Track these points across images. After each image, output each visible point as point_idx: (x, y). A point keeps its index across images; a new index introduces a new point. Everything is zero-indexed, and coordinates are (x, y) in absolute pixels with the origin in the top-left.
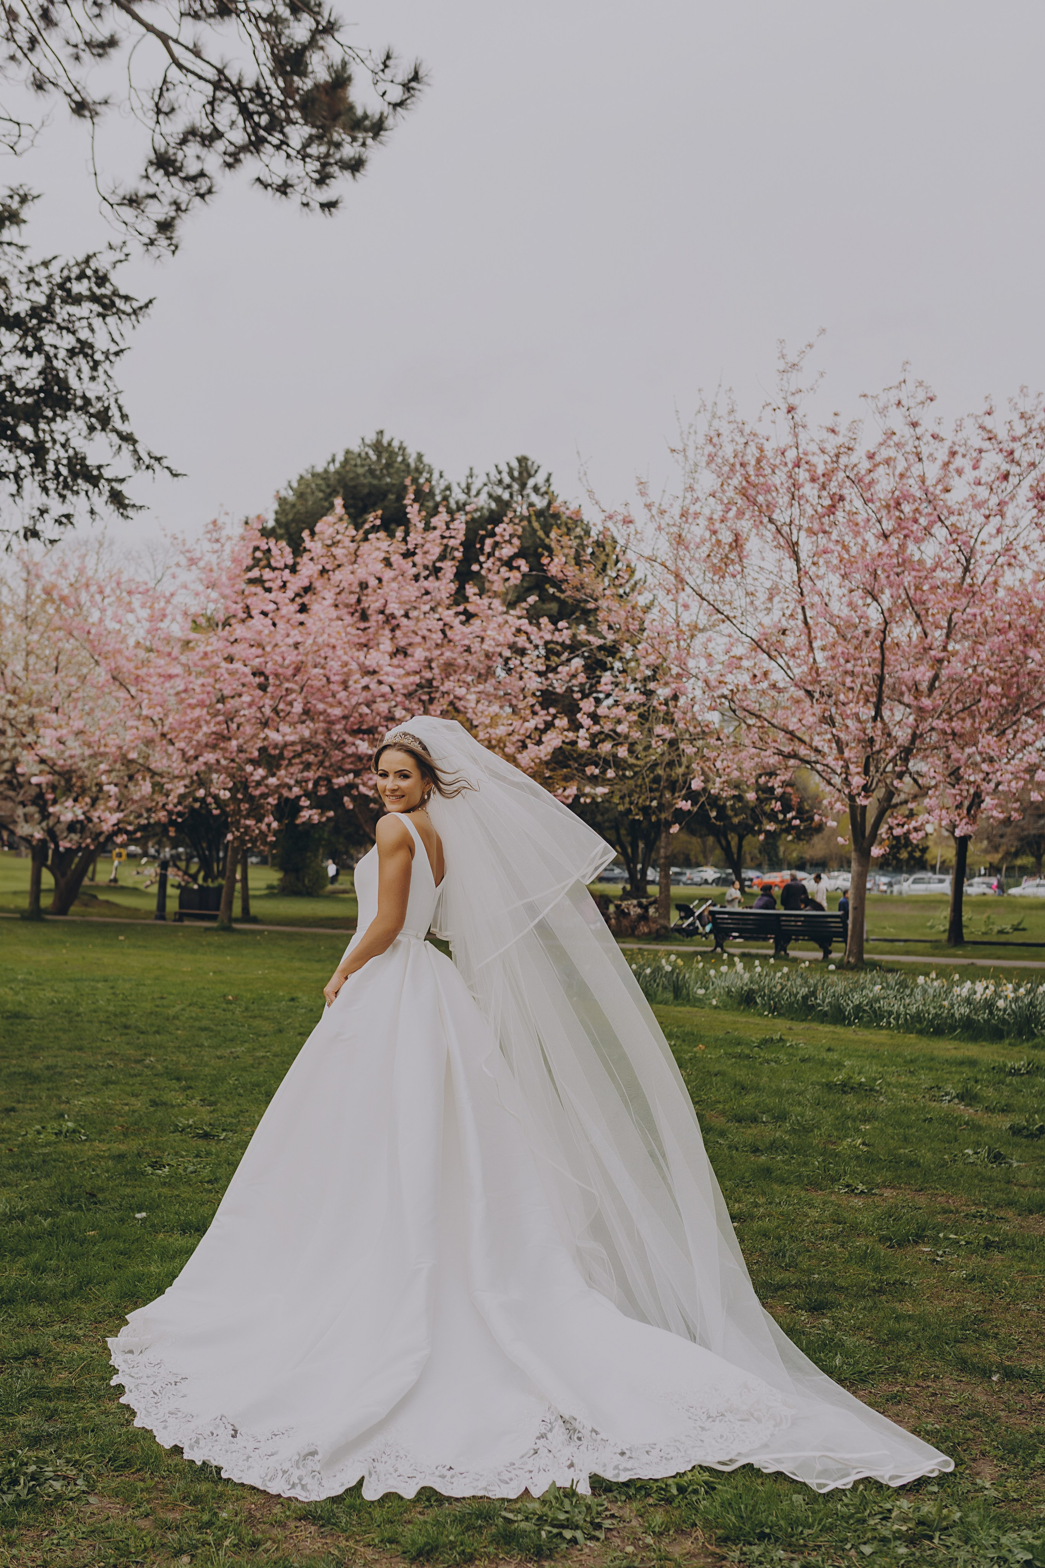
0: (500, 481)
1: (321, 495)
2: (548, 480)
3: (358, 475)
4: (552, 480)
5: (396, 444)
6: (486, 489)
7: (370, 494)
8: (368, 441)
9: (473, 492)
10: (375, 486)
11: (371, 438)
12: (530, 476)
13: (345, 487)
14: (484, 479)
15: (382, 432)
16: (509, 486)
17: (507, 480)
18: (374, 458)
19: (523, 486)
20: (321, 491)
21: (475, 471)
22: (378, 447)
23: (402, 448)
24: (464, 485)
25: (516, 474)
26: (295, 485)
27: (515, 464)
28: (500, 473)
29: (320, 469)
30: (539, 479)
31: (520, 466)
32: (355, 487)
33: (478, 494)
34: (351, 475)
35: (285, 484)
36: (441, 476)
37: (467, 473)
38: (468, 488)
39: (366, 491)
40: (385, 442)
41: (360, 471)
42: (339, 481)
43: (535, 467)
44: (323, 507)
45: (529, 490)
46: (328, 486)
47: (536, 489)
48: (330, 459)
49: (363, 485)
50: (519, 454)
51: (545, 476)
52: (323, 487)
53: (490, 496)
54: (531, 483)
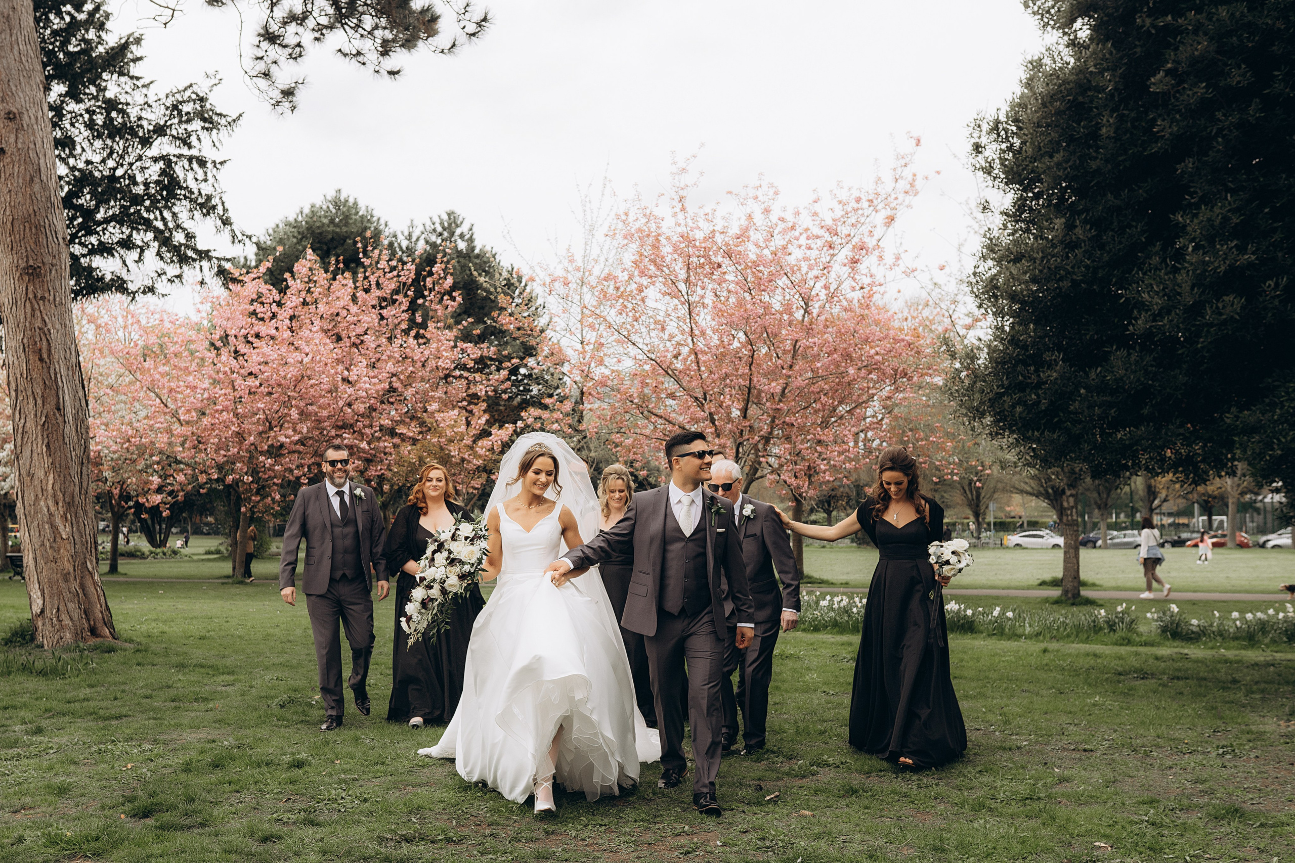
0: (434, 230)
1: (295, 240)
2: (471, 229)
3: (323, 224)
4: (474, 229)
5: (351, 201)
6: (423, 236)
7: (333, 239)
8: (329, 198)
9: (414, 239)
10: (337, 233)
11: (331, 195)
12: (457, 226)
13: (313, 233)
14: (421, 228)
15: (339, 191)
16: (441, 234)
17: (439, 229)
18: (334, 211)
19: (452, 234)
20: (294, 237)
21: (415, 223)
22: (337, 203)
23: (355, 204)
24: (406, 233)
25: (446, 224)
26: (271, 232)
27: (445, 217)
28: (434, 224)
29: (291, 219)
30: (464, 228)
31: (450, 219)
32: (321, 234)
33: (418, 239)
34: (318, 224)
35: (264, 231)
36: (386, 225)
37: (409, 223)
38: (410, 235)
39: (330, 237)
40: (342, 199)
41: (326, 221)
42: (308, 229)
43: (461, 219)
44: (297, 250)
45: (456, 237)
46: (299, 233)
47: (462, 236)
48: (298, 211)
49: (328, 232)
50: (448, 209)
51: (468, 226)
52: (296, 234)
53: (427, 242)
54: (458, 231)
